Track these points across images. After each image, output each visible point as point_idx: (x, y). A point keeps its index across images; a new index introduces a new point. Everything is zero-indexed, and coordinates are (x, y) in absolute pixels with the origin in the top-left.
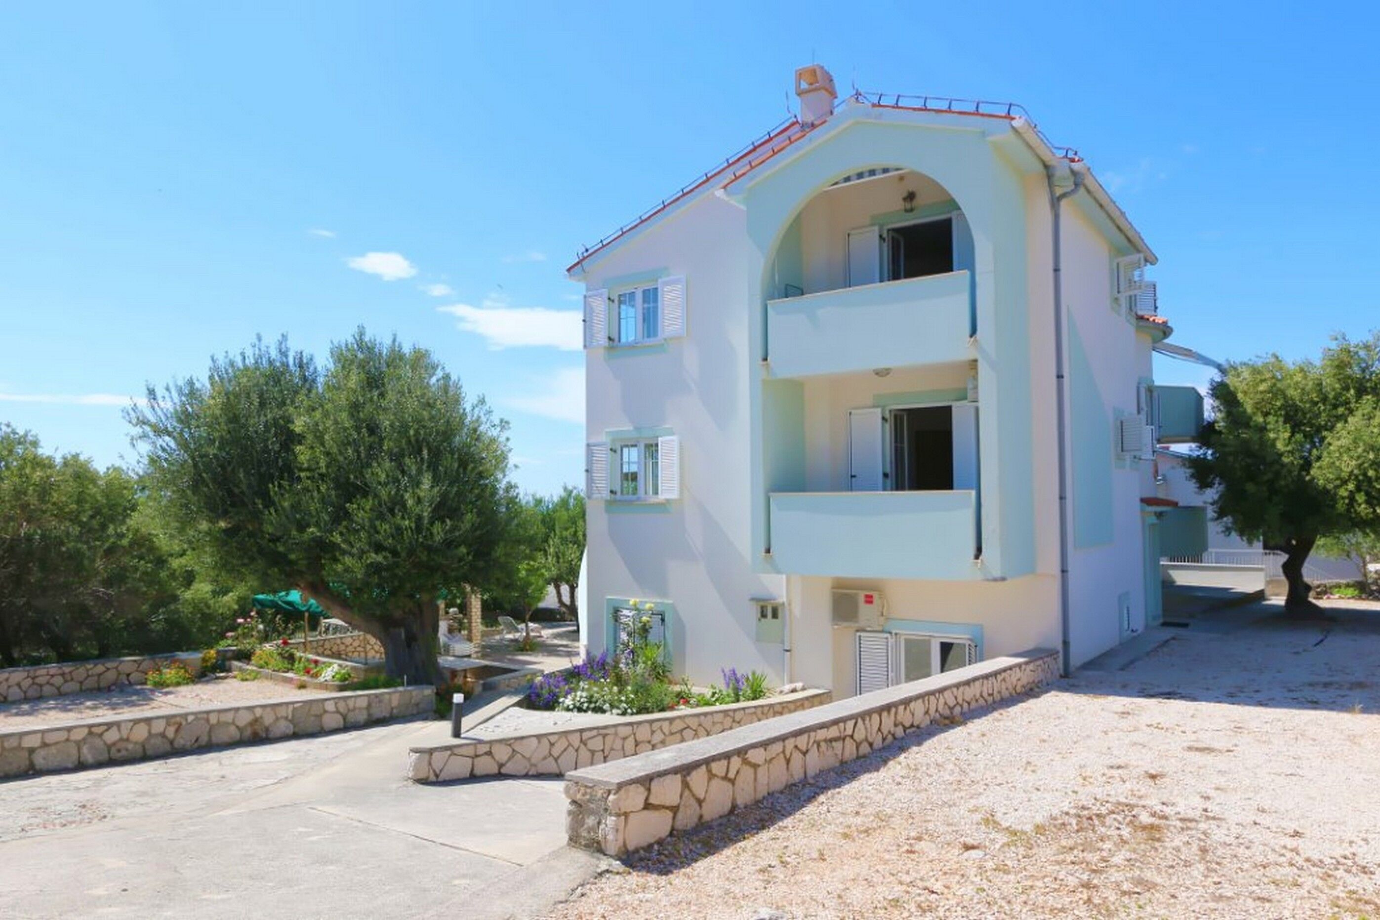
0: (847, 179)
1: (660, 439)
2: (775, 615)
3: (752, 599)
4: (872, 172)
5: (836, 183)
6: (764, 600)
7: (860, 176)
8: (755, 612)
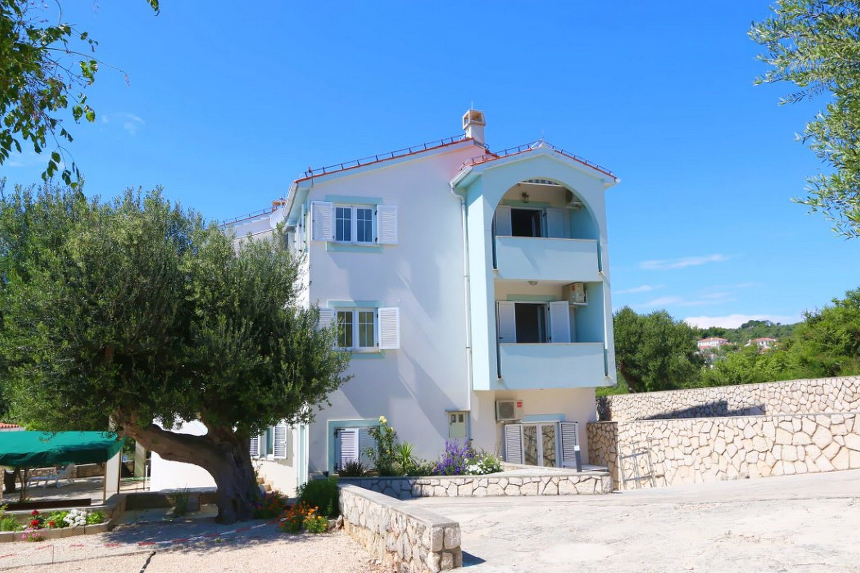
0: (530, 181)
1: (379, 310)
2: (461, 420)
3: (446, 411)
4: (543, 182)
5: (525, 182)
6: (454, 411)
7: (537, 181)
8: (447, 419)
